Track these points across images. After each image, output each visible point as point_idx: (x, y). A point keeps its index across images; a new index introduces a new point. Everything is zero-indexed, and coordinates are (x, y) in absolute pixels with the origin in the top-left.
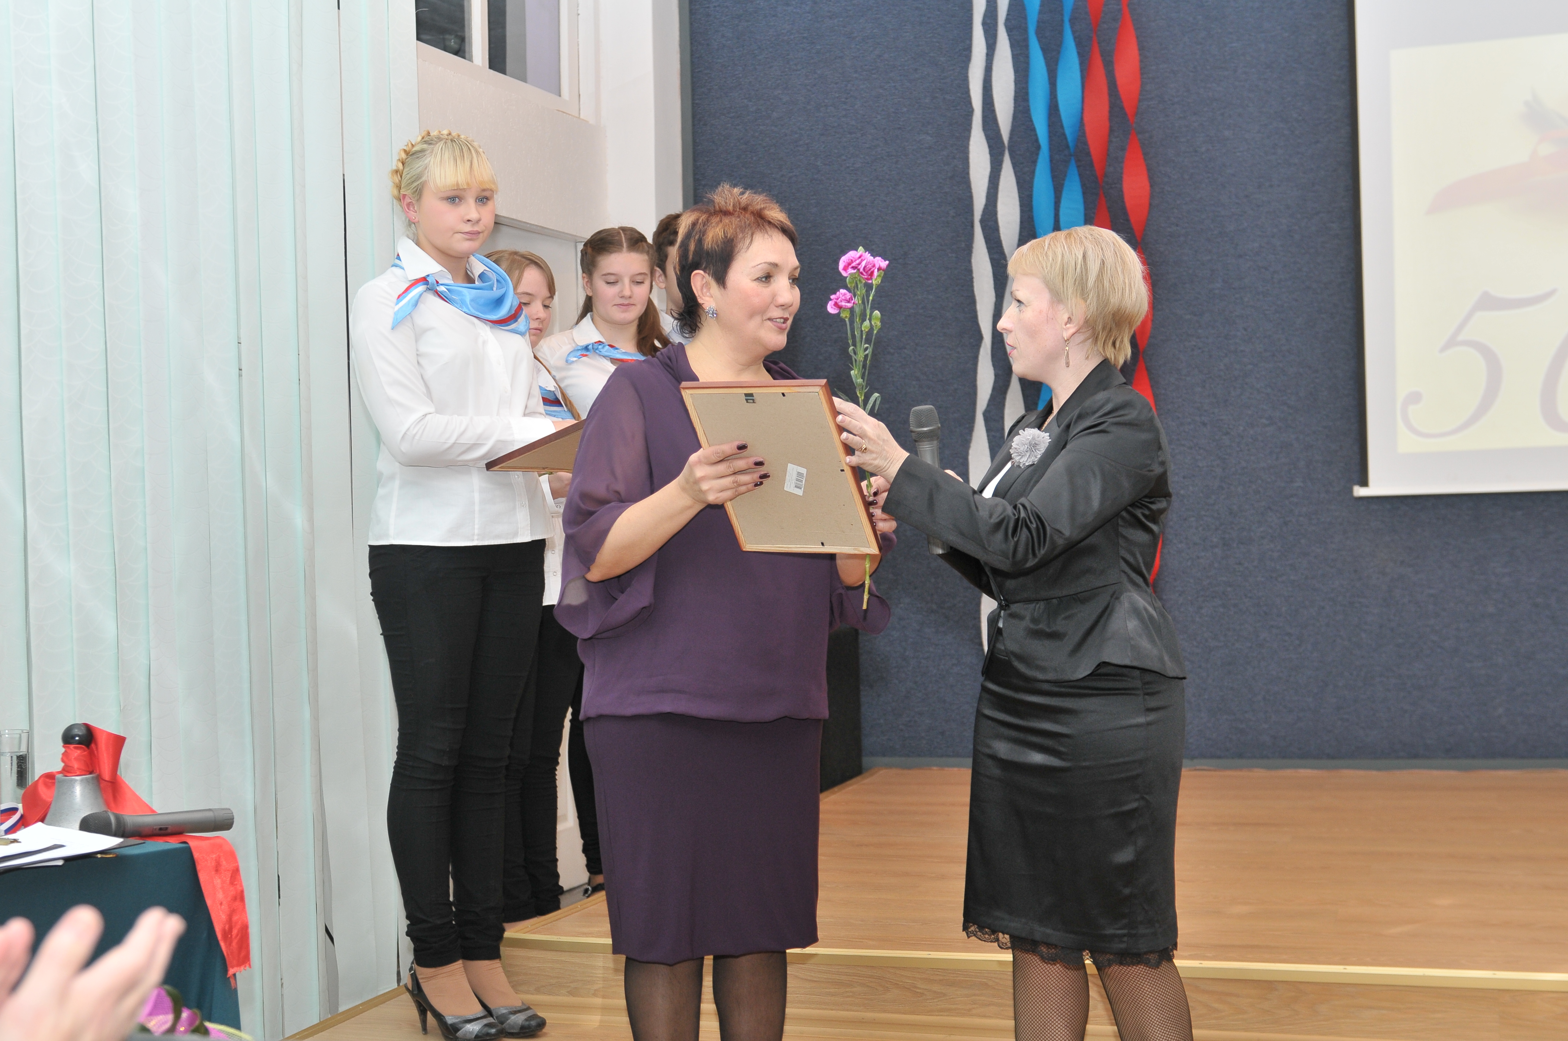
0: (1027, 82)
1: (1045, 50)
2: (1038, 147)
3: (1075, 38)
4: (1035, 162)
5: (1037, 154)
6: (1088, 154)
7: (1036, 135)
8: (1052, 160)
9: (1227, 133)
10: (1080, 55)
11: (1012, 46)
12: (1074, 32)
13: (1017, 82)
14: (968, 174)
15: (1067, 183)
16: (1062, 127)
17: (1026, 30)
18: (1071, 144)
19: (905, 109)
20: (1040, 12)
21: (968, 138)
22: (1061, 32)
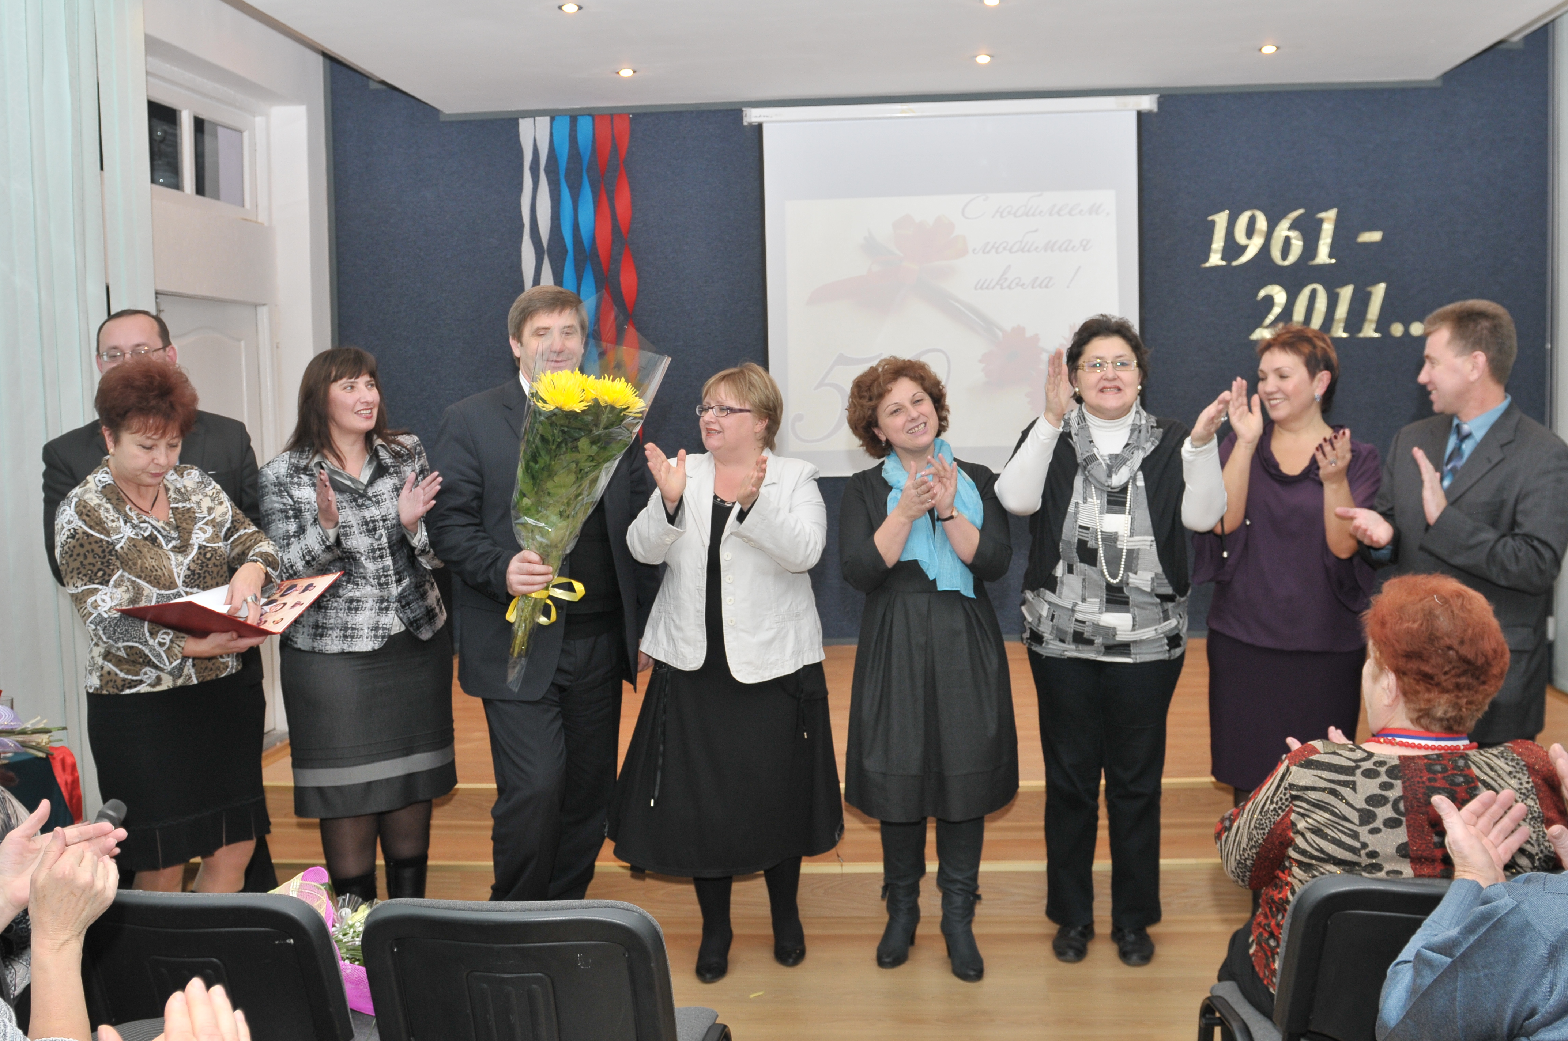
0: (559, 208)
1: (571, 188)
2: (567, 251)
3: (590, 182)
4: (564, 260)
5: (566, 255)
6: (598, 256)
7: (564, 242)
8: (575, 259)
9: (686, 247)
10: (593, 192)
11: (549, 184)
12: (589, 177)
13: (552, 207)
14: (521, 265)
15: (585, 274)
16: (581, 237)
17: (558, 174)
18: (587, 250)
19: (479, 221)
20: (568, 163)
21: (521, 242)
22: (581, 176)
